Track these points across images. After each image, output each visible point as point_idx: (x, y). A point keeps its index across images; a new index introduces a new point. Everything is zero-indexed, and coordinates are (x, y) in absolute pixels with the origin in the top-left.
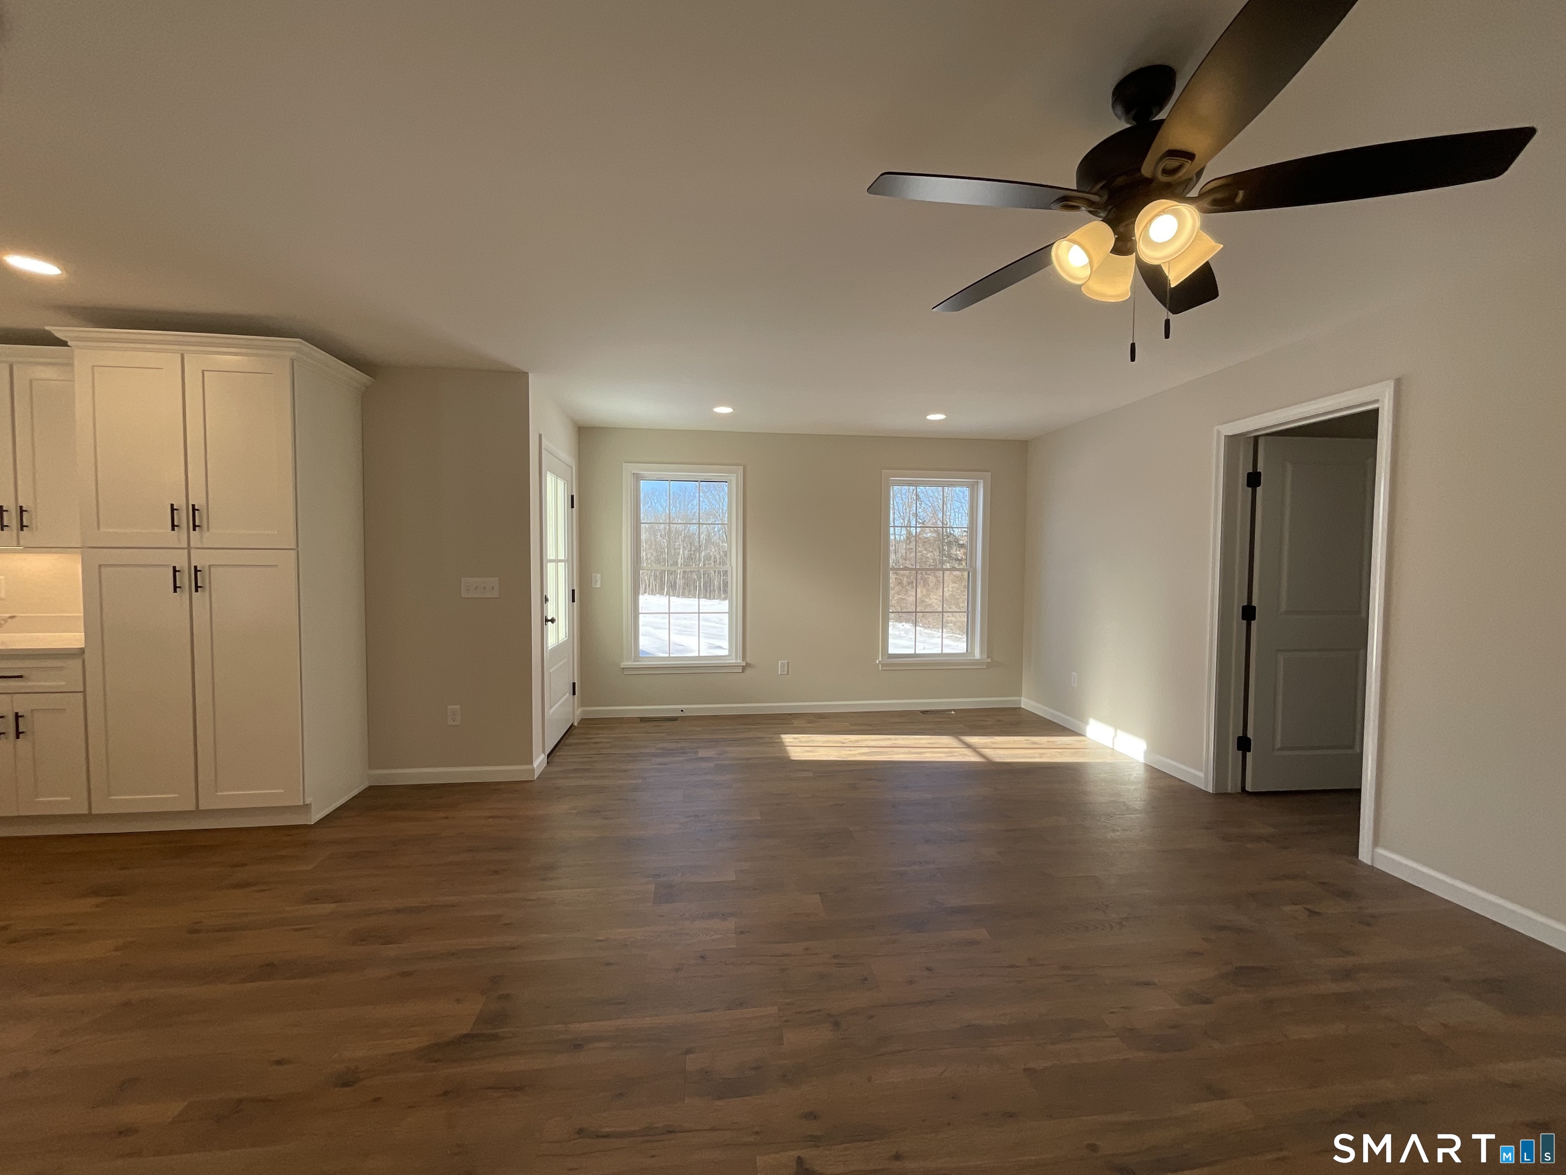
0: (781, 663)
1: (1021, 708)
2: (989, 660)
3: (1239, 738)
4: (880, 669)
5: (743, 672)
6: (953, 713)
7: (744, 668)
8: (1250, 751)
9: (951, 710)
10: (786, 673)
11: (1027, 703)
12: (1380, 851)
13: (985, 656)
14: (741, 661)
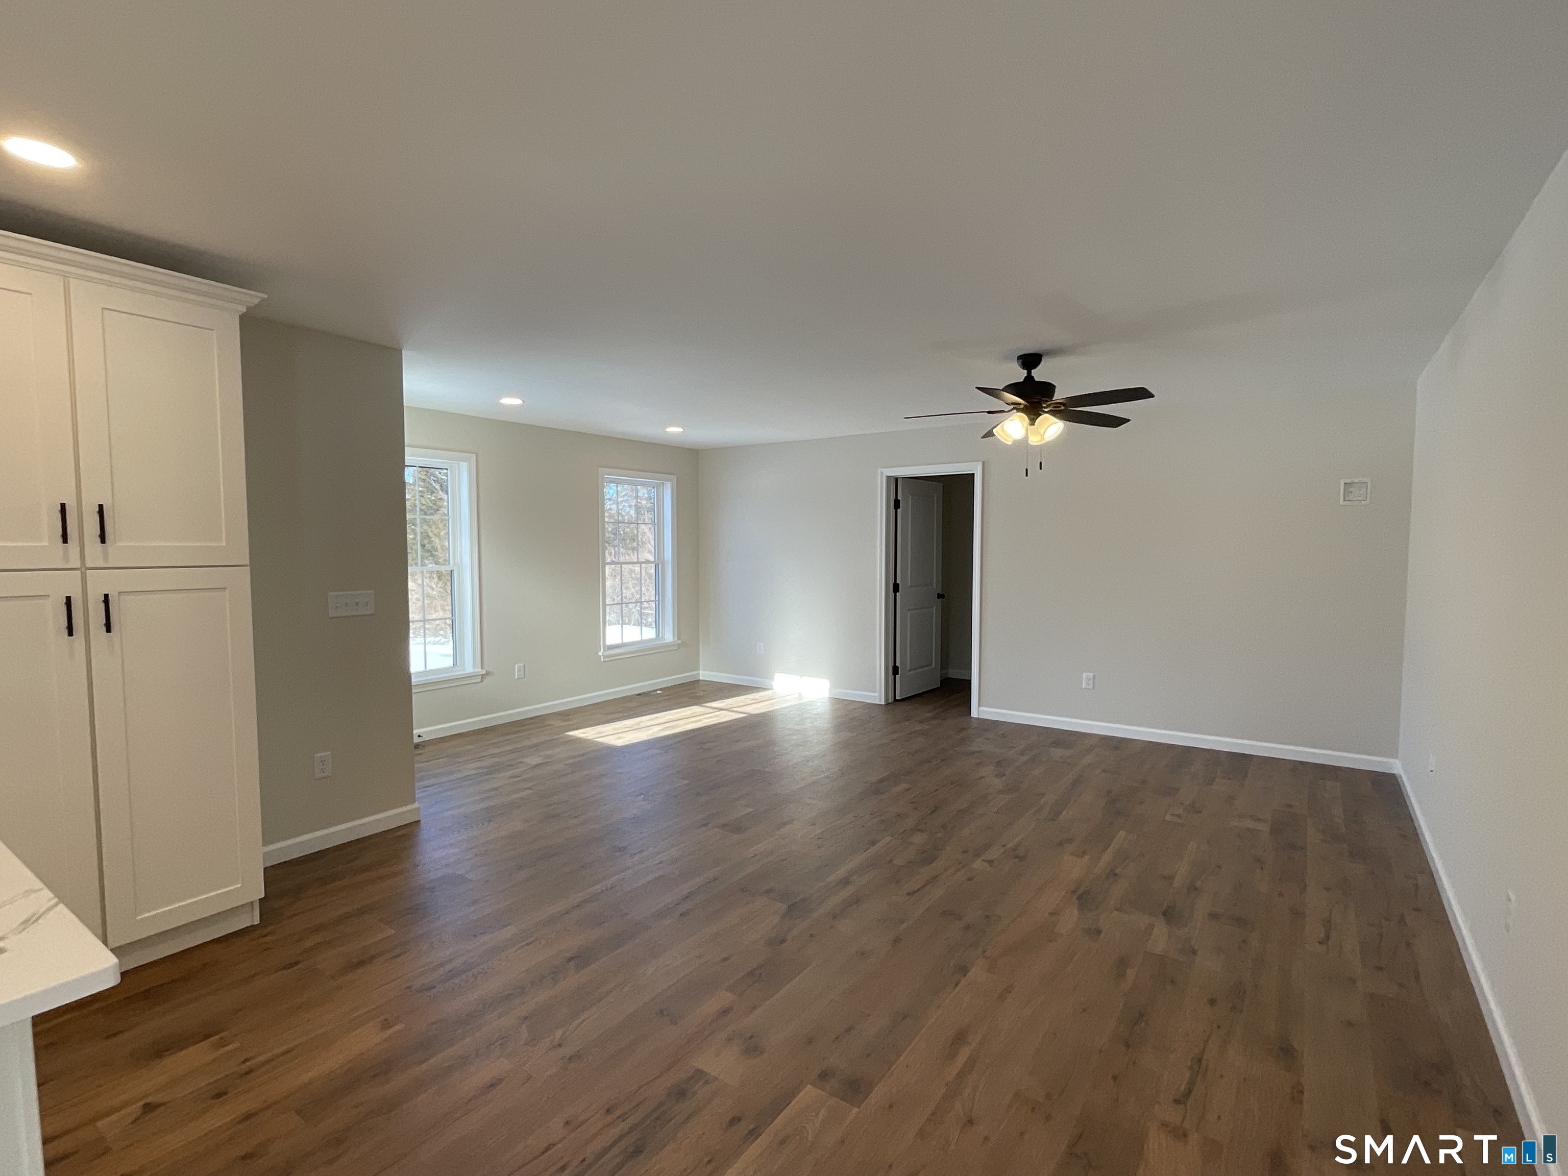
0: (518, 666)
1: (699, 680)
2: (680, 642)
3: (893, 667)
4: (602, 661)
5: (482, 681)
6: (658, 692)
7: (483, 676)
8: (898, 674)
9: (656, 690)
10: (523, 677)
11: (704, 675)
12: (981, 708)
13: (676, 639)
14: (479, 670)
